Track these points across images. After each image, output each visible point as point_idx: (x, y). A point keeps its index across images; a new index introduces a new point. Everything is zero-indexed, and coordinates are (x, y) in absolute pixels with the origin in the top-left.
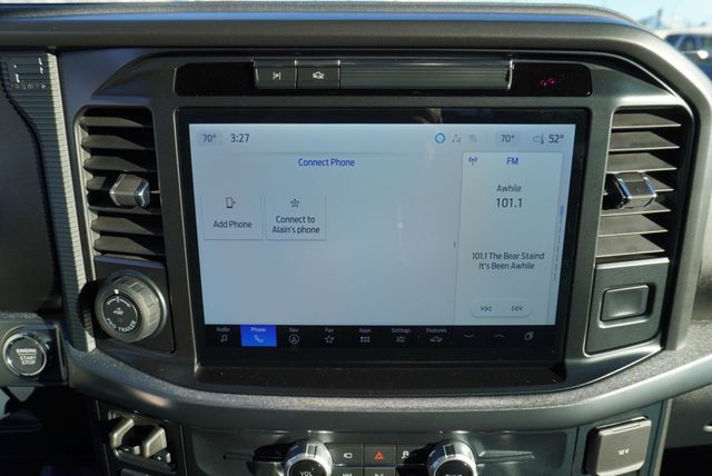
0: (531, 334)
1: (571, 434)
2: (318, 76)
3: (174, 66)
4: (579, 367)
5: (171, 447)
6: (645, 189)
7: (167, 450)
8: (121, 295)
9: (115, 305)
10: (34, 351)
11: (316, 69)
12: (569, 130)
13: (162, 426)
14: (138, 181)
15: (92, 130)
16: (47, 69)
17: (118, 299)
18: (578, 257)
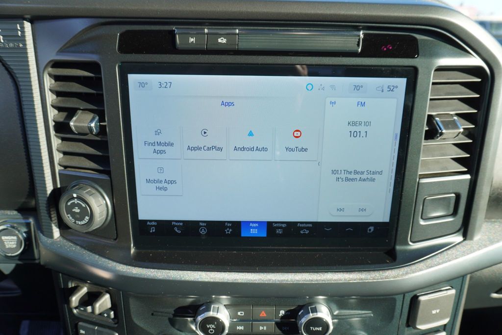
0: (372, 228)
1: (399, 298)
2: (222, 40)
3: (117, 32)
4: (406, 251)
5: (114, 307)
6: (454, 125)
7: (111, 309)
8: (78, 198)
9: (74, 205)
10: (15, 238)
11: (221, 35)
12: (402, 82)
13: (108, 292)
14: (91, 115)
15: (57, 78)
16: (23, 32)
17: (76, 201)
18: (407, 173)
